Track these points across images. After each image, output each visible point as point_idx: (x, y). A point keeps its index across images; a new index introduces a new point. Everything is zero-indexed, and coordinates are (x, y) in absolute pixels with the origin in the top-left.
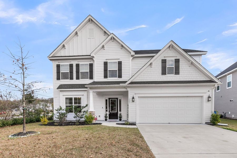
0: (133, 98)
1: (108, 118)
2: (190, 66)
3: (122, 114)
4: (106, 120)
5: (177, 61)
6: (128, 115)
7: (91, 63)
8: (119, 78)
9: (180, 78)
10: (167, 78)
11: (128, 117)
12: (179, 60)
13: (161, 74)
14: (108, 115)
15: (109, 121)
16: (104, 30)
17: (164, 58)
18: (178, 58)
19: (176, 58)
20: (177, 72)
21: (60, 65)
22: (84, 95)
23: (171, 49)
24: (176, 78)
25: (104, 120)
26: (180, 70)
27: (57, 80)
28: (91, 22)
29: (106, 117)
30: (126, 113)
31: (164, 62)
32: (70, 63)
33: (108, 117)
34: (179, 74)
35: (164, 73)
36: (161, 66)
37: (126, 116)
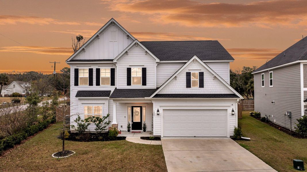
0: (158, 111)
1: (131, 129)
2: (214, 80)
3: (146, 125)
4: (129, 131)
5: (201, 74)
6: (152, 125)
7: (113, 67)
8: (143, 86)
9: (205, 91)
10: (192, 91)
11: (153, 128)
12: (203, 73)
13: (186, 87)
14: (131, 126)
15: (132, 132)
16: (128, 34)
17: (188, 71)
18: (202, 71)
19: (200, 71)
20: (202, 85)
21: (78, 69)
22: (105, 103)
23: (195, 62)
24: (200, 91)
25: (127, 131)
26: (205, 83)
27: (75, 85)
28: (113, 25)
29: (129, 127)
30: (151, 123)
31: (188, 75)
32: (90, 68)
33: (131, 127)
34: (203, 87)
35: (188, 85)
36: (186, 79)
37: (151, 126)
